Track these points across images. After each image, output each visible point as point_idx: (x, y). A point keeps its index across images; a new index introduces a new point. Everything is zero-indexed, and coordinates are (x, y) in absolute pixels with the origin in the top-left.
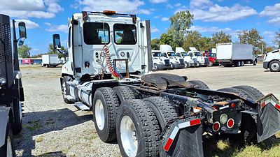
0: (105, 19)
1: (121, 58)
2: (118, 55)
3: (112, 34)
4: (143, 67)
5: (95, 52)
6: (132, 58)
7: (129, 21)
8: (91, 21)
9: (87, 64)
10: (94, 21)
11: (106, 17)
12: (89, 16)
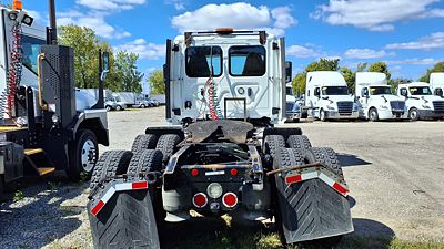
0: (217, 41)
1: (239, 96)
2: (233, 93)
3: (225, 62)
4: (275, 111)
5: (200, 87)
6: (257, 97)
7: (254, 41)
8: (197, 45)
9: (188, 105)
10: (200, 45)
11: (219, 38)
12: (195, 38)
